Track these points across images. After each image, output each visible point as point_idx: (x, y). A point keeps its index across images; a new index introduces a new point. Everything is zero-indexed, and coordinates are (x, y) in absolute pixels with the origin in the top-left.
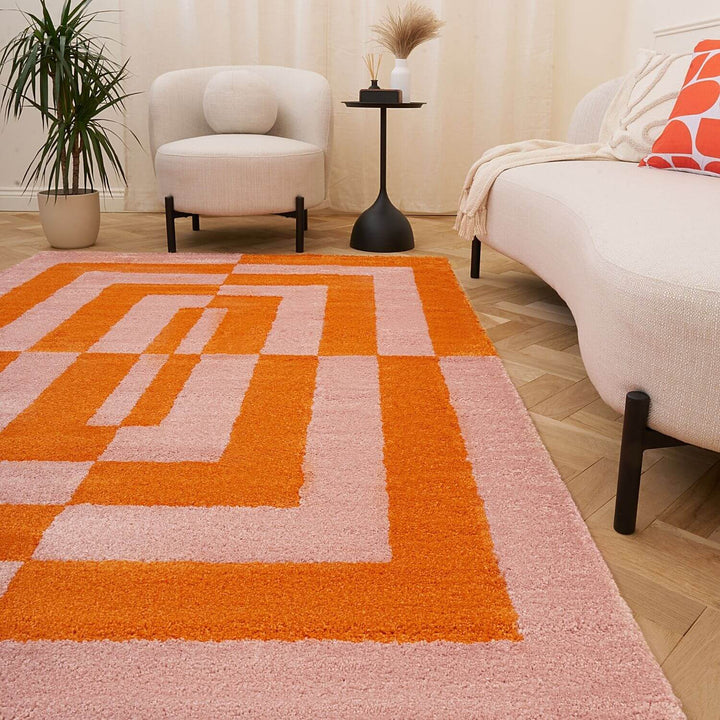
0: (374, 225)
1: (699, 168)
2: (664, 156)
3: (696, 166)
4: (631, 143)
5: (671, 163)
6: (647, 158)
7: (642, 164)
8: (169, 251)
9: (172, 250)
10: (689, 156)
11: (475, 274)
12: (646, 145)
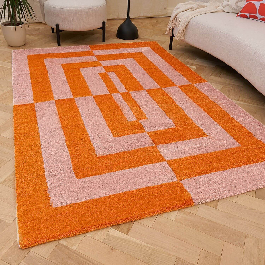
0: (126, 30)
1: (258, 19)
2: (246, 14)
3: (257, 18)
4: (231, 7)
5: (248, 16)
6: (240, 14)
7: (238, 16)
8: (58, 45)
9: (59, 45)
10: (255, 15)
11: (170, 48)
12: (236, 8)
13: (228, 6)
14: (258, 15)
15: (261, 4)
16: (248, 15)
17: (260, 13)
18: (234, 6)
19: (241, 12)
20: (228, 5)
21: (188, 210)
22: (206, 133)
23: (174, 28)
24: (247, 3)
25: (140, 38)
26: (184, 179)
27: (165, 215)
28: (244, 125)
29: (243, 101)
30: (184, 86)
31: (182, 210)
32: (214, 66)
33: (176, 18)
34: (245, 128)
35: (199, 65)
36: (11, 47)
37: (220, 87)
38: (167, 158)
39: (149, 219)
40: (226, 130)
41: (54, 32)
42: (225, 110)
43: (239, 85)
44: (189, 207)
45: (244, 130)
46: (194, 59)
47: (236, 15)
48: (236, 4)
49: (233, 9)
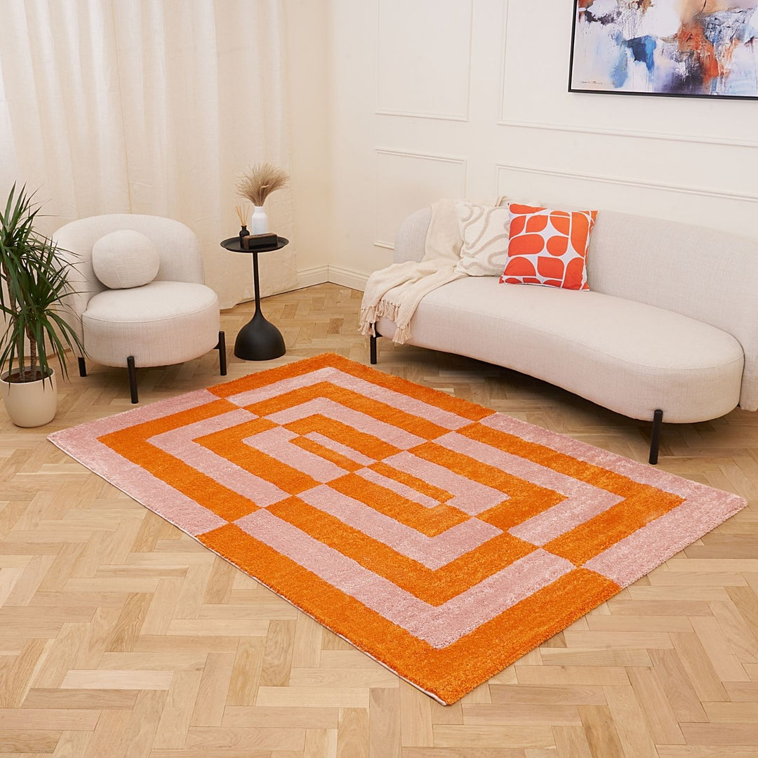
1: (541, 283)
2: (517, 277)
3: (538, 282)
4: (480, 266)
5: (522, 281)
6: (505, 278)
7: (501, 282)
8: (133, 402)
9: (135, 401)
10: (534, 277)
11: (374, 361)
12: (491, 267)
13: (475, 266)
14: (538, 276)
15: (539, 257)
16: (520, 278)
17: (541, 274)
18: (486, 264)
19: (505, 274)
20: (474, 264)
21: (618, 598)
22: (563, 494)
23: (378, 320)
24: (513, 257)
25: (292, 352)
26: (584, 562)
27: (595, 612)
28: (607, 468)
29: (575, 432)
30: (465, 428)
31: (612, 600)
32: (483, 381)
33: (382, 302)
34: (612, 473)
35: (455, 384)
36: (25, 430)
37: (523, 415)
38: (537, 543)
39: (578, 623)
40: (588, 482)
41: (87, 373)
42: (563, 452)
43: (552, 405)
44: (617, 594)
45: (613, 475)
46: (436, 374)
47: (498, 280)
48: (490, 262)
49: (485, 269)
